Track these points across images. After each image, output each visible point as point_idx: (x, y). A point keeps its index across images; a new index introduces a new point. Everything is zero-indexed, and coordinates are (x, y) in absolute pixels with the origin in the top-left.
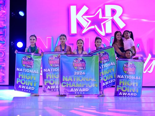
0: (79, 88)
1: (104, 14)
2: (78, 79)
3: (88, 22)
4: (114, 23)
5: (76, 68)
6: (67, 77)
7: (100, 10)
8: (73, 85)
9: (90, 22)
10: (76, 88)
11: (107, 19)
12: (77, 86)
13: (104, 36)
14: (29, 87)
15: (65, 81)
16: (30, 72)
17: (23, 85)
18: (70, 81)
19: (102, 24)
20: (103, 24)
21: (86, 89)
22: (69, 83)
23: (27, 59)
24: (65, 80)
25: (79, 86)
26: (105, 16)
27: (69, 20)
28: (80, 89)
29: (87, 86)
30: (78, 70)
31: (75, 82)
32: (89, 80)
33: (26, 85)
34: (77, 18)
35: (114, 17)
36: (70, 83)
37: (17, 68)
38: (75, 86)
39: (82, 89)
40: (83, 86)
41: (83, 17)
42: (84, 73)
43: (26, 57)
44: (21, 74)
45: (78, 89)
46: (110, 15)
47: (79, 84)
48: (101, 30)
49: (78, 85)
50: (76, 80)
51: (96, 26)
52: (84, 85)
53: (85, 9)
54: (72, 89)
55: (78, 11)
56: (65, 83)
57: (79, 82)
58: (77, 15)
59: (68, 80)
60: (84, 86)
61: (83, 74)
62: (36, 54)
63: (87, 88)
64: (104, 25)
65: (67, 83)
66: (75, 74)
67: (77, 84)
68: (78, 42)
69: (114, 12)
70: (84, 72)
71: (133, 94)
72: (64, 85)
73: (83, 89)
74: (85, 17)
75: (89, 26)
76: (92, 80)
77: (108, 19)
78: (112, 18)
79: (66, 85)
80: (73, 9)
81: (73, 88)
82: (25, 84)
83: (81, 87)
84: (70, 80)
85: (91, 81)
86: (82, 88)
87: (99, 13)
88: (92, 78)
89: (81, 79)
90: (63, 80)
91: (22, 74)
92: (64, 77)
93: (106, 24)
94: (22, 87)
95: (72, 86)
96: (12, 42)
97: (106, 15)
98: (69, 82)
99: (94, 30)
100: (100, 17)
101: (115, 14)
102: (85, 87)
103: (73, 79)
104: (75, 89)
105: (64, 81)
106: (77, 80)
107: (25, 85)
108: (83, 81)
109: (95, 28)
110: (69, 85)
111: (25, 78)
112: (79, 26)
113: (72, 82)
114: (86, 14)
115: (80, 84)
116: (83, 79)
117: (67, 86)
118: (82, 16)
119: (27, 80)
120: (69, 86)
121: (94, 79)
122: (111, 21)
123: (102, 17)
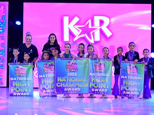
1: (93, 24)
2: (71, 80)
3: (79, 31)
4: (102, 32)
6: (61, 78)
7: (90, 21)
9: (81, 31)
11: (95, 29)
12: (70, 86)
13: (93, 44)
15: (60, 82)
18: (64, 81)
19: (91, 33)
21: (78, 89)
22: (63, 84)
26: (94, 26)
27: (62, 29)
28: (73, 89)
29: (79, 86)
30: (70, 71)
31: (68, 82)
35: (102, 27)
38: (68, 86)
40: (75, 86)
42: (76, 75)
45: (71, 89)
47: (72, 84)
48: (90, 38)
49: (70, 85)
50: (69, 81)
52: (77, 85)
53: (76, 19)
54: (66, 89)
55: (70, 21)
56: (59, 83)
57: (72, 83)
59: (62, 81)
64: (93, 34)
65: (61, 83)
66: (68, 75)
67: (70, 84)
69: (102, 22)
70: (76, 74)
71: (136, 93)
74: (76, 27)
75: (80, 34)
76: (84, 81)
77: (97, 29)
78: (100, 27)
79: (60, 85)
83: (73, 86)
84: (64, 80)
85: (82, 81)
86: (74, 88)
87: (88, 24)
88: (84, 78)
89: (73, 79)
90: (58, 81)
92: (58, 78)
93: (95, 33)
95: (65, 86)
98: (62, 82)
99: (84, 38)
100: (90, 26)
101: (103, 24)
102: (77, 87)
104: (68, 88)
106: (70, 81)
108: (75, 82)
109: (85, 36)
112: (71, 34)
113: (65, 83)
114: (77, 24)
115: (73, 84)
116: (75, 80)
118: (74, 26)
120: (63, 86)
121: (85, 80)
122: (99, 30)
123: (92, 26)
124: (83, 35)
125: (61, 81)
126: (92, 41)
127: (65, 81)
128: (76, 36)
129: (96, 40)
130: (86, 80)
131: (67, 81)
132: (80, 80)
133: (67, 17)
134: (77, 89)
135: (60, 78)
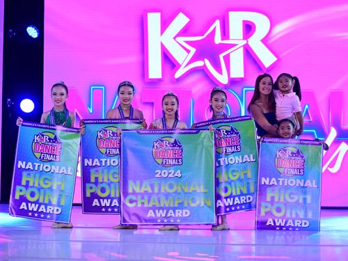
0: (168, 209)
2: (165, 188)
3: (188, 51)
4: (249, 54)
5: (159, 161)
6: (138, 183)
7: (217, 24)
8: (154, 201)
9: (193, 50)
10: (161, 208)
11: (232, 46)
12: (162, 205)
13: (226, 86)
14: (48, 207)
15: (134, 193)
16: (52, 171)
17: (32, 203)
18: (146, 192)
19: (221, 56)
20: (224, 57)
21: (184, 211)
22: (143, 198)
23: (45, 139)
24: (133, 190)
25: (167, 206)
26: (228, 38)
27: (143, 46)
28: (171, 211)
29: (186, 205)
30: (164, 165)
31: (157, 194)
32: (190, 191)
33: (41, 201)
34: (164, 43)
35: (250, 40)
36: (146, 198)
37: (20, 163)
38: (158, 205)
39: (174, 212)
40: (176, 205)
41: (178, 39)
42: (178, 173)
43: (43, 136)
44: (29, 174)
45: (165, 211)
46: (241, 36)
47: (167, 199)
48: (219, 70)
49: (164, 203)
50: (160, 190)
51: (207, 62)
52: (180, 201)
53: (181, 21)
54: (151, 211)
55: (165, 25)
56: (134, 198)
57: (167, 195)
58: (163, 34)
59: (142, 191)
60: (179, 204)
61: (176, 175)
62: (67, 129)
63: (185, 208)
65: (139, 197)
66: (157, 176)
67: (163, 199)
68: (166, 100)
69: (249, 28)
70: (179, 171)
72: (131, 201)
73: (177, 211)
74: (181, 40)
75: (192, 61)
76: (198, 191)
77: (236, 45)
78: (245, 42)
79: (136, 201)
80: (154, 20)
81: (154, 208)
82: (38, 200)
83: (172, 205)
84: (146, 189)
85: (195, 191)
86: (174, 209)
87: (214, 31)
88: (199, 186)
89: (171, 186)
90: (130, 191)
91: (32, 175)
92: (131, 183)
94: (28, 208)
95: (150, 205)
96: (9, 100)
97: (231, 36)
98: (142, 196)
100: (218, 39)
101: (252, 34)
102: (181, 206)
103: (153, 189)
104: (157, 211)
105: (131, 194)
106: (163, 191)
107: (36, 202)
108: (175, 192)
109: (205, 66)
110: (143, 201)
111: (39, 184)
112: (167, 59)
113: (150, 195)
114: (184, 32)
115: (171, 198)
116: (177, 188)
117: (139, 205)
118: (175, 38)
119: (42, 191)
120: (143, 203)
121: (202, 187)
122: (242, 49)
123: (222, 39)
124: (199, 64)
125: (137, 190)
126: (223, 79)
127: (150, 191)
128: (179, 66)
129: (233, 75)
130: (205, 188)
131: (156, 190)
132: (189, 186)
133: (158, 15)
134: (181, 212)
135: (135, 182)
